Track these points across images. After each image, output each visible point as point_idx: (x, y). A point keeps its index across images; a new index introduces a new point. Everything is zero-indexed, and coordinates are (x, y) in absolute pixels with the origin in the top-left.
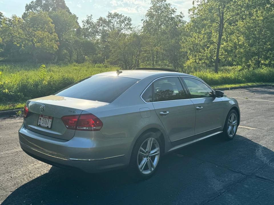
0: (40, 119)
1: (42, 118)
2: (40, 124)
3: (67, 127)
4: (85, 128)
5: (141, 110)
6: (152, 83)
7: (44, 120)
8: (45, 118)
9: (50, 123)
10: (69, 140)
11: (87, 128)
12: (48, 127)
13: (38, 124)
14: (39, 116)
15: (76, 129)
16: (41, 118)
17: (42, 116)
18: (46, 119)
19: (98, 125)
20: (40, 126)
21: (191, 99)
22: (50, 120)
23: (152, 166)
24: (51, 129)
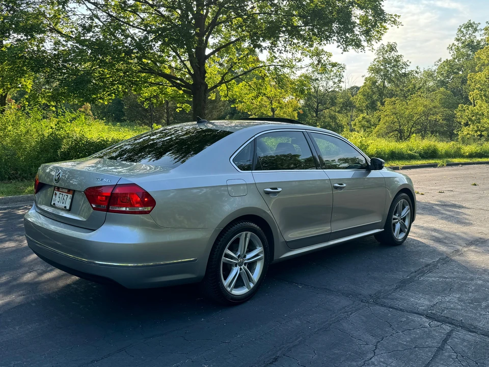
0: (56, 194)
1: (58, 193)
2: (54, 204)
3: (94, 206)
4: (124, 209)
5: (229, 183)
6: (254, 138)
7: (61, 196)
8: (62, 193)
9: (69, 201)
10: (95, 230)
11: (128, 209)
12: (65, 207)
13: (52, 204)
14: (54, 190)
15: (108, 210)
16: (56, 192)
17: (58, 189)
18: (64, 194)
19: (144, 204)
20: (54, 206)
21: (324, 170)
22: (70, 196)
23: (250, 279)
24: (69, 211)
